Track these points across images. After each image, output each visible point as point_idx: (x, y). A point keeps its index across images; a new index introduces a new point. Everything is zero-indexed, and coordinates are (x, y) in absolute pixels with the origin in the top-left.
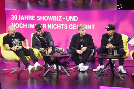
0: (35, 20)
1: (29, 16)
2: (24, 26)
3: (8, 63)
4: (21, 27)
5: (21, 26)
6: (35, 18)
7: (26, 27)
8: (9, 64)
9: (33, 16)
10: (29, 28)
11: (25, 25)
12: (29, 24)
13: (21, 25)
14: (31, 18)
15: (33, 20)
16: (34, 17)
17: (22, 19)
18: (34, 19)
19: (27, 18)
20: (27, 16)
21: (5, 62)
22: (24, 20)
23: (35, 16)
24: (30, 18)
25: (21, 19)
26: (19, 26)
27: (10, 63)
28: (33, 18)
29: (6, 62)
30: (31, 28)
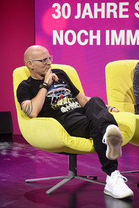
0: (127, 16)
1: (109, 5)
2: (92, 37)
3: (41, 158)
4: (83, 41)
5: (83, 37)
6: (127, 10)
7: (98, 43)
8: (43, 163)
9: (121, 4)
10: (107, 43)
11: (95, 34)
12: (108, 32)
13: (83, 34)
14: (114, 11)
15: (121, 16)
16: (124, 7)
17: (87, 16)
18: (124, 13)
19: (102, 10)
20: (103, 4)
21: (33, 157)
22: (91, 17)
23: (127, 4)
24: (112, 11)
25: (83, 17)
26: (77, 38)
27: (48, 160)
28: (121, 10)
29: (34, 154)
30: (113, 44)
